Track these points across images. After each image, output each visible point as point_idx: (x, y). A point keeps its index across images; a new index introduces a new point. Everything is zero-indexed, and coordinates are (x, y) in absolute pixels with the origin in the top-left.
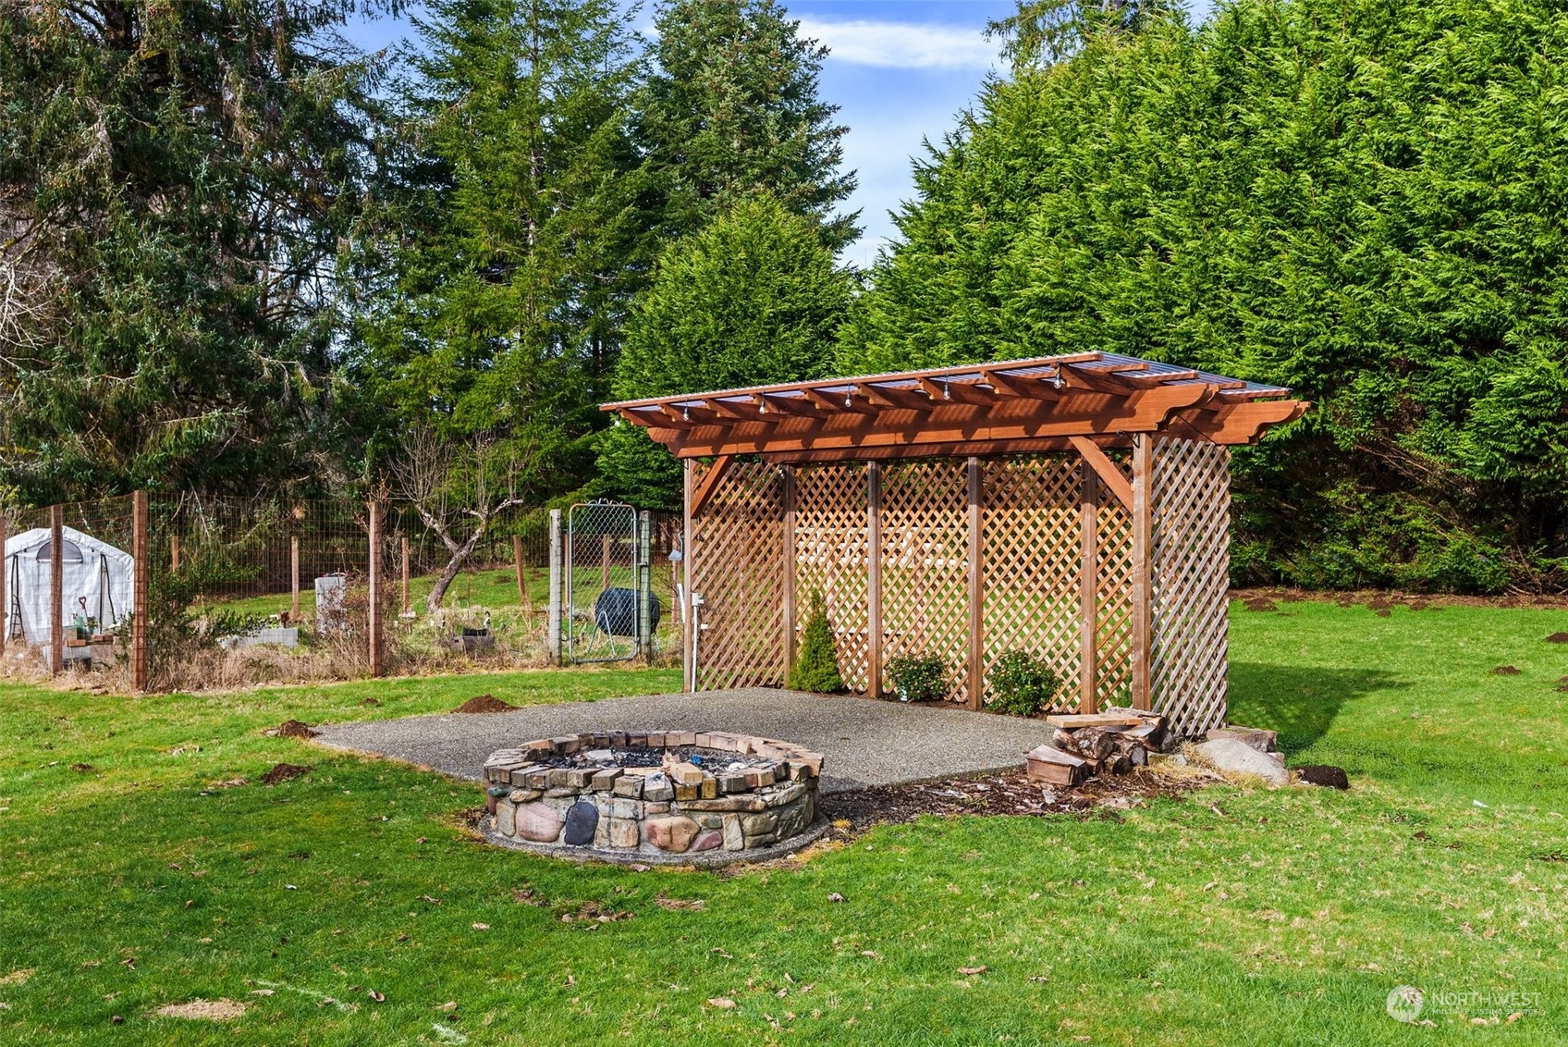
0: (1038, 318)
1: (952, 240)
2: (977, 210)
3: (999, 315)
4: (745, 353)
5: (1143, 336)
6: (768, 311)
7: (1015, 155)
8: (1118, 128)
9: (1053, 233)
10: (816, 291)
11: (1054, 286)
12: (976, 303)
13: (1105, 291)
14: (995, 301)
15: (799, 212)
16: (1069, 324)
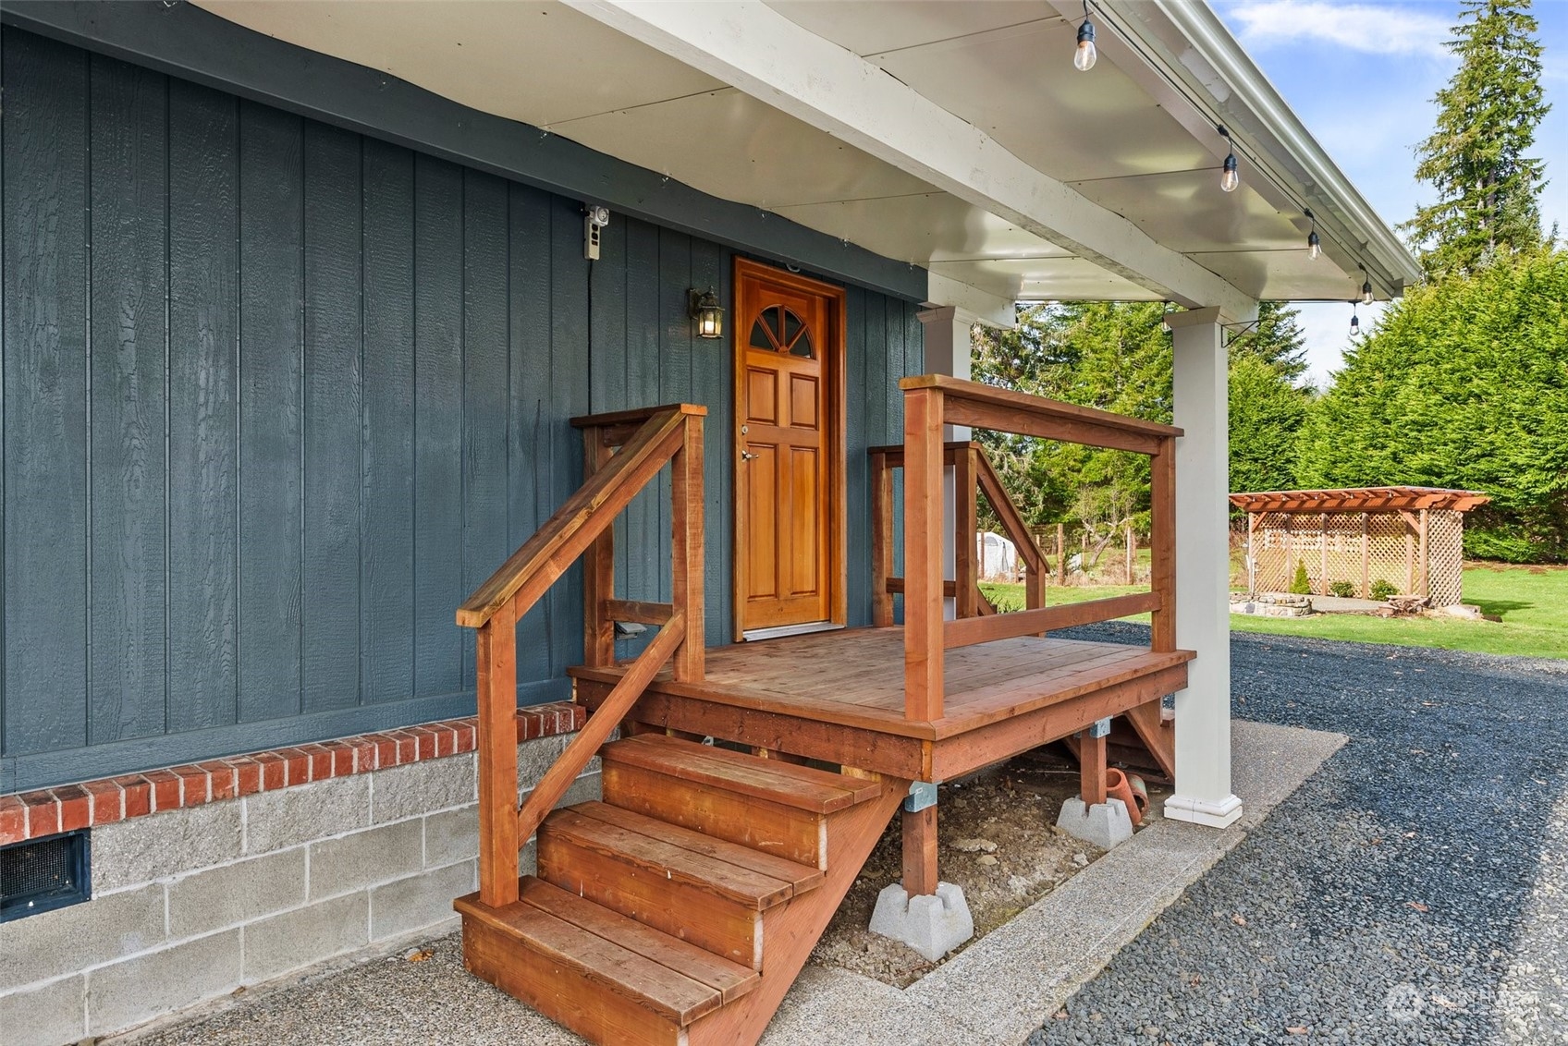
0: (1412, 430)
1: (1364, 390)
2: (1378, 375)
3: (1389, 428)
4: (1241, 441)
5: (1469, 442)
6: (1255, 419)
7: (1400, 345)
8: (1461, 333)
9: (1421, 387)
10: (1283, 407)
11: (1422, 415)
12: (1377, 423)
13: (1449, 418)
14: (1388, 422)
15: (1270, 361)
16: (1429, 434)
